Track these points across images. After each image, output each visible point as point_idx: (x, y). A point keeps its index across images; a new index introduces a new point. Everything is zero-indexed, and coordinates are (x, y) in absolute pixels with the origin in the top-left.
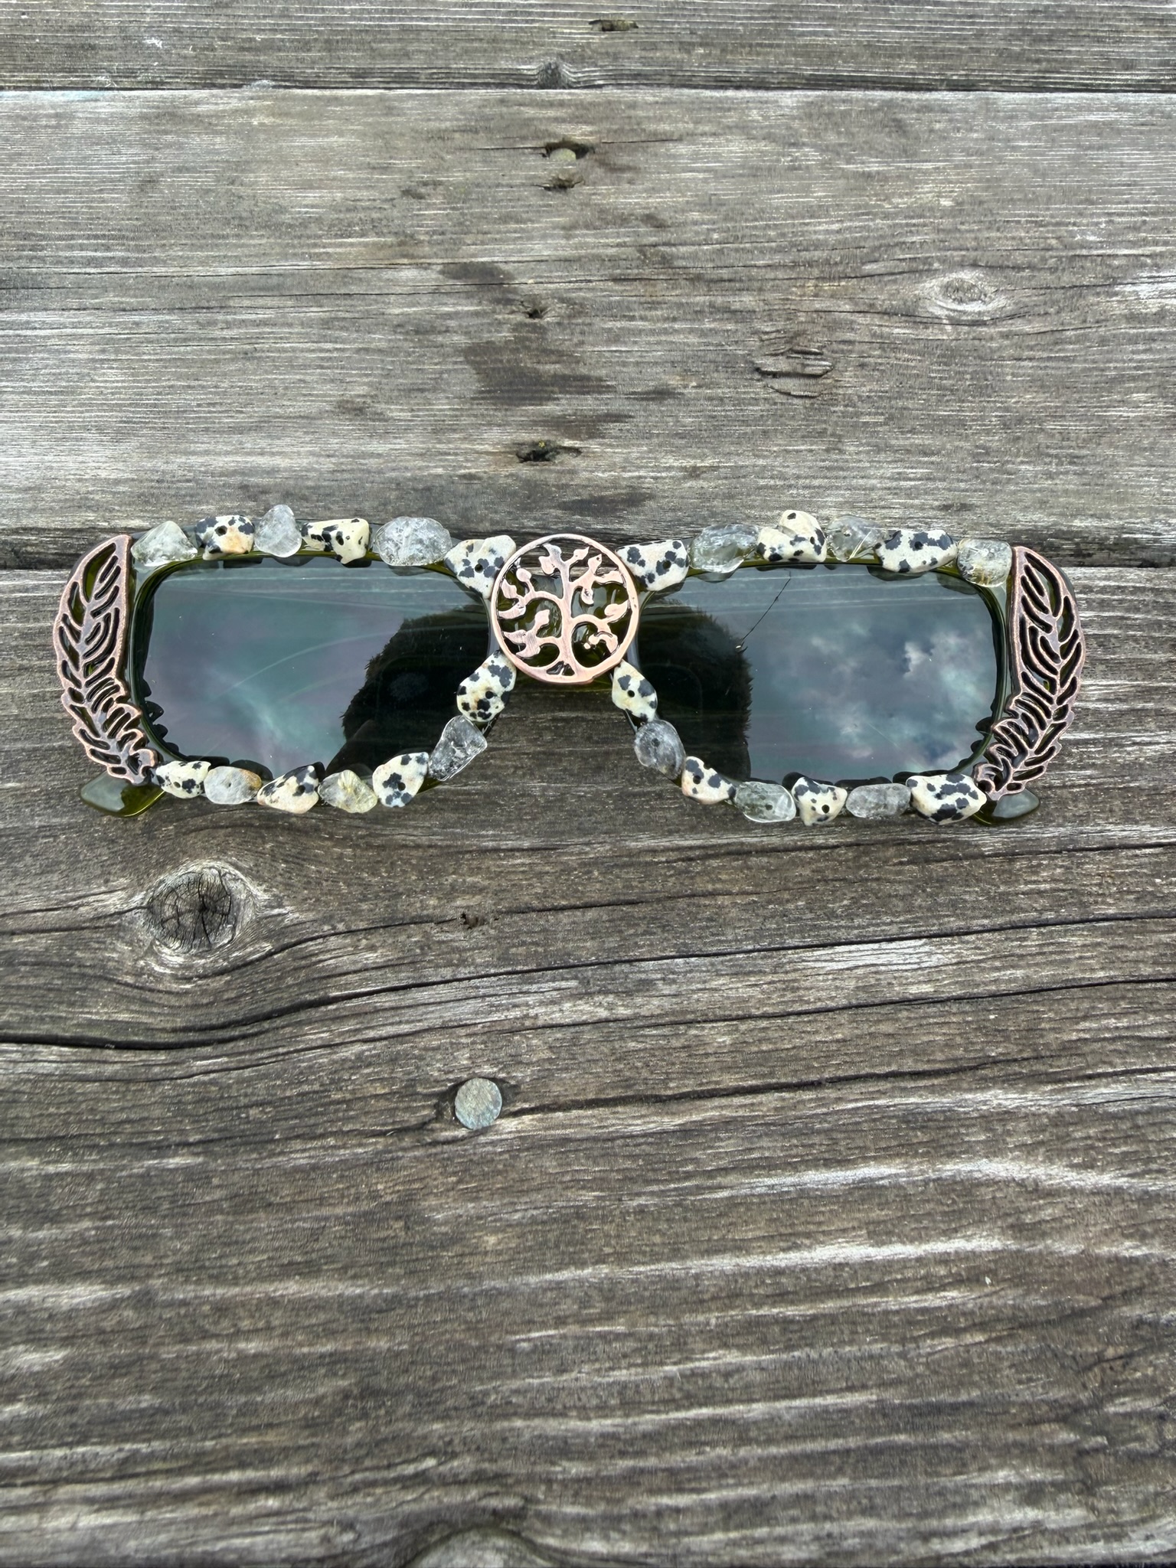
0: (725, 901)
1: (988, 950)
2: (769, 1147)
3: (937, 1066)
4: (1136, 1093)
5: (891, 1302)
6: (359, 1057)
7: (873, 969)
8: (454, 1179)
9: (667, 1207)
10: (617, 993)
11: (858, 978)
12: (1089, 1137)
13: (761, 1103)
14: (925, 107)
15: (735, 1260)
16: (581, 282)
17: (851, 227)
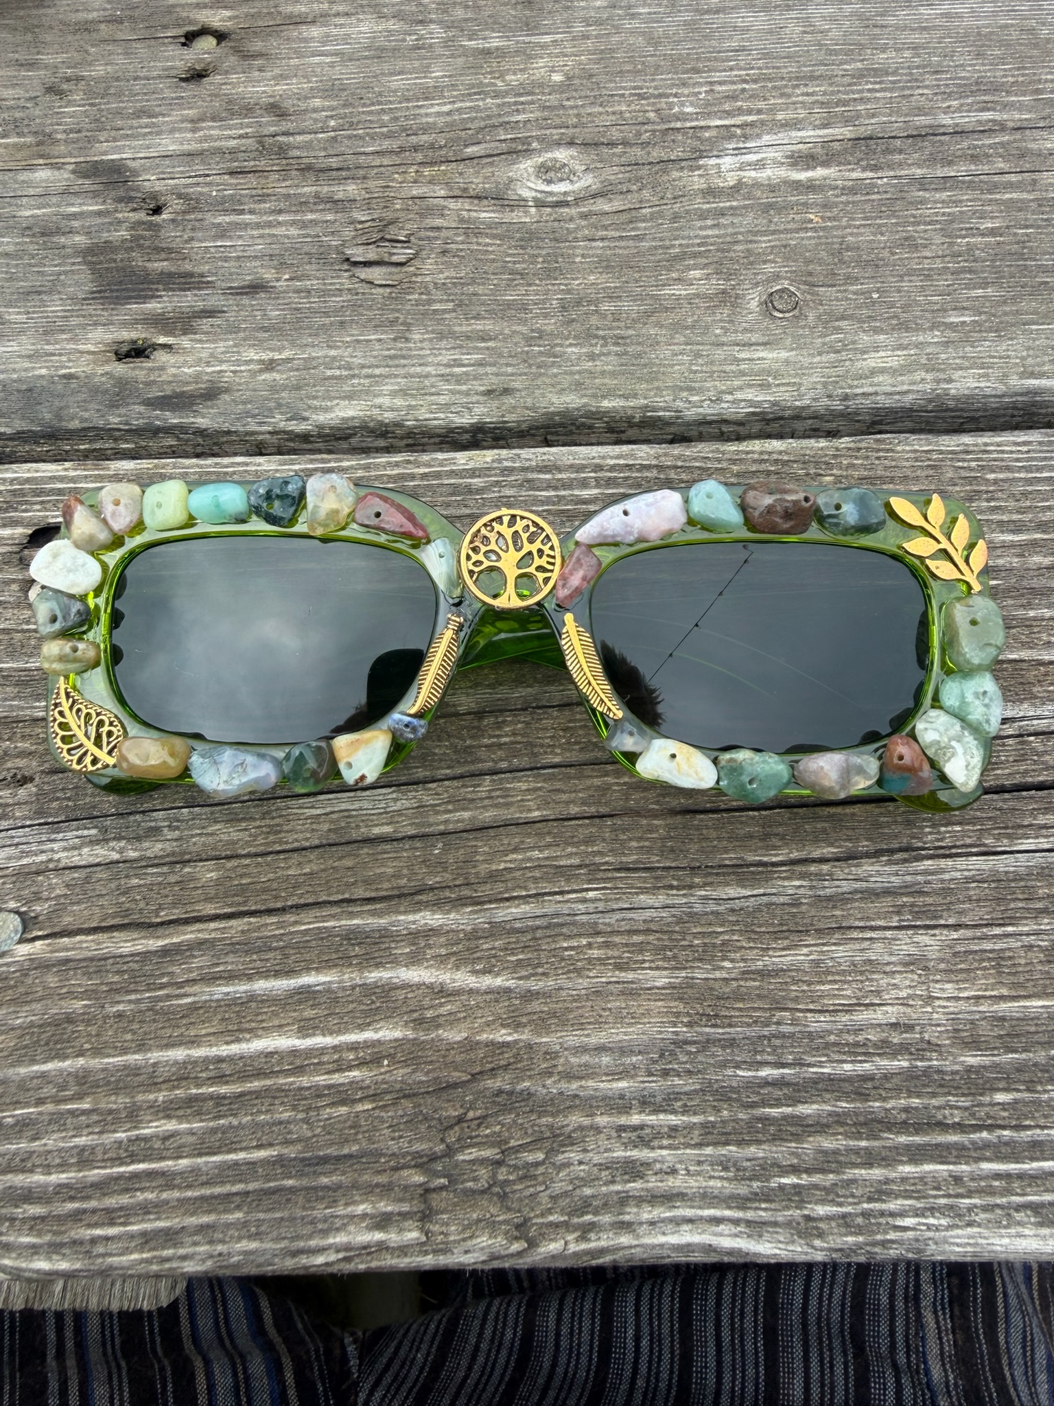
1: (446, 795)
2: (232, 963)
3: (385, 893)
4: (539, 912)
5: (305, 1081)
7: (346, 814)
9: (140, 1012)
10: (128, 840)
11: (332, 822)
12: (494, 948)
13: (231, 927)
15: (188, 1052)
16: (200, 176)
17: (461, 108)
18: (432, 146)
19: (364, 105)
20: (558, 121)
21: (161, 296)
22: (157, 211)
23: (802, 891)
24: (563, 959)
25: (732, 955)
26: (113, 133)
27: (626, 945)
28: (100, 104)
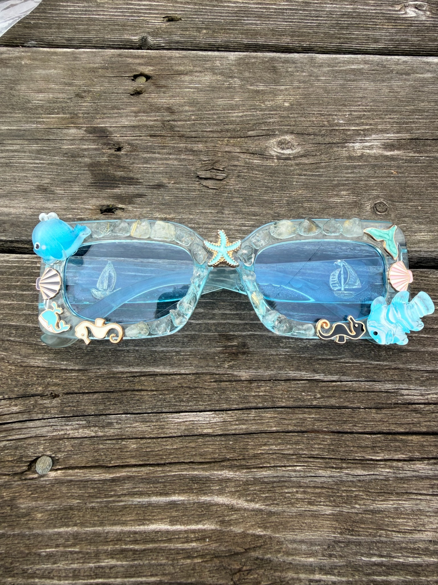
0: (145, 393)
1: (236, 417)
2: (142, 487)
3: (208, 460)
4: (275, 475)
5: (172, 546)
6: (5, 446)
7: (192, 422)
8: (30, 493)
9: (102, 507)
10: (99, 427)
11: (186, 426)
12: (255, 490)
13: (142, 471)
14: (286, 61)
15: (122, 528)
16: (138, 136)
17: (246, 115)
18: (234, 130)
19: (206, 111)
20: (287, 123)
21: (120, 187)
22: (119, 149)
23: (390, 474)
24: (285, 498)
25: (359, 502)
26: (102, 115)
27: (313, 493)
28: (97, 102)
